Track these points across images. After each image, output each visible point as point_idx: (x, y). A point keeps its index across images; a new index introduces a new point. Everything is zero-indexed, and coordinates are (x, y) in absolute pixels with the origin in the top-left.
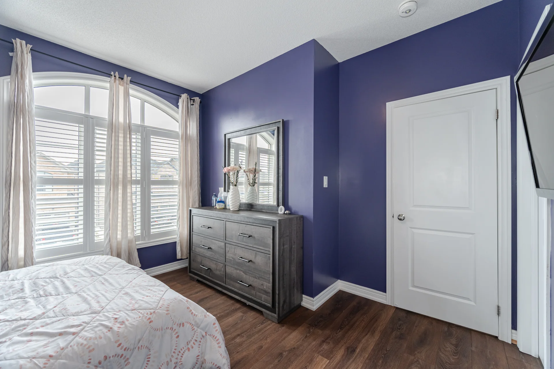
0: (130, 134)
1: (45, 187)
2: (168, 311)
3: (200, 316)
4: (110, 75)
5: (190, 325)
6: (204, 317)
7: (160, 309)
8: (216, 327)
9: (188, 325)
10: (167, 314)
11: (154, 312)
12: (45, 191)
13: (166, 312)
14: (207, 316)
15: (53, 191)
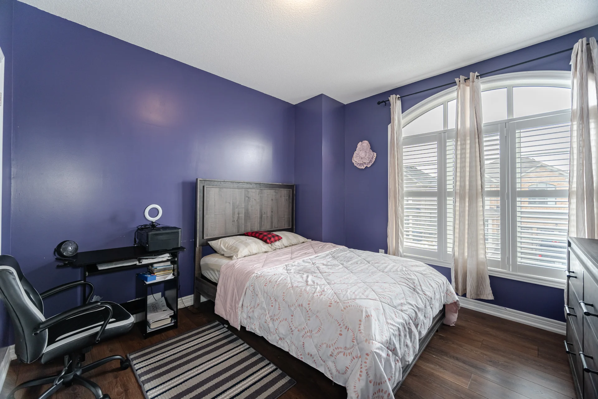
0: (478, 138)
1: (547, 199)
2: (345, 308)
3: (363, 336)
4: (454, 83)
5: (353, 335)
6: (365, 339)
7: (343, 304)
8: (367, 359)
9: (352, 334)
10: (341, 310)
11: (338, 302)
12: (547, 204)
13: (343, 308)
14: (367, 342)
15: (556, 204)
